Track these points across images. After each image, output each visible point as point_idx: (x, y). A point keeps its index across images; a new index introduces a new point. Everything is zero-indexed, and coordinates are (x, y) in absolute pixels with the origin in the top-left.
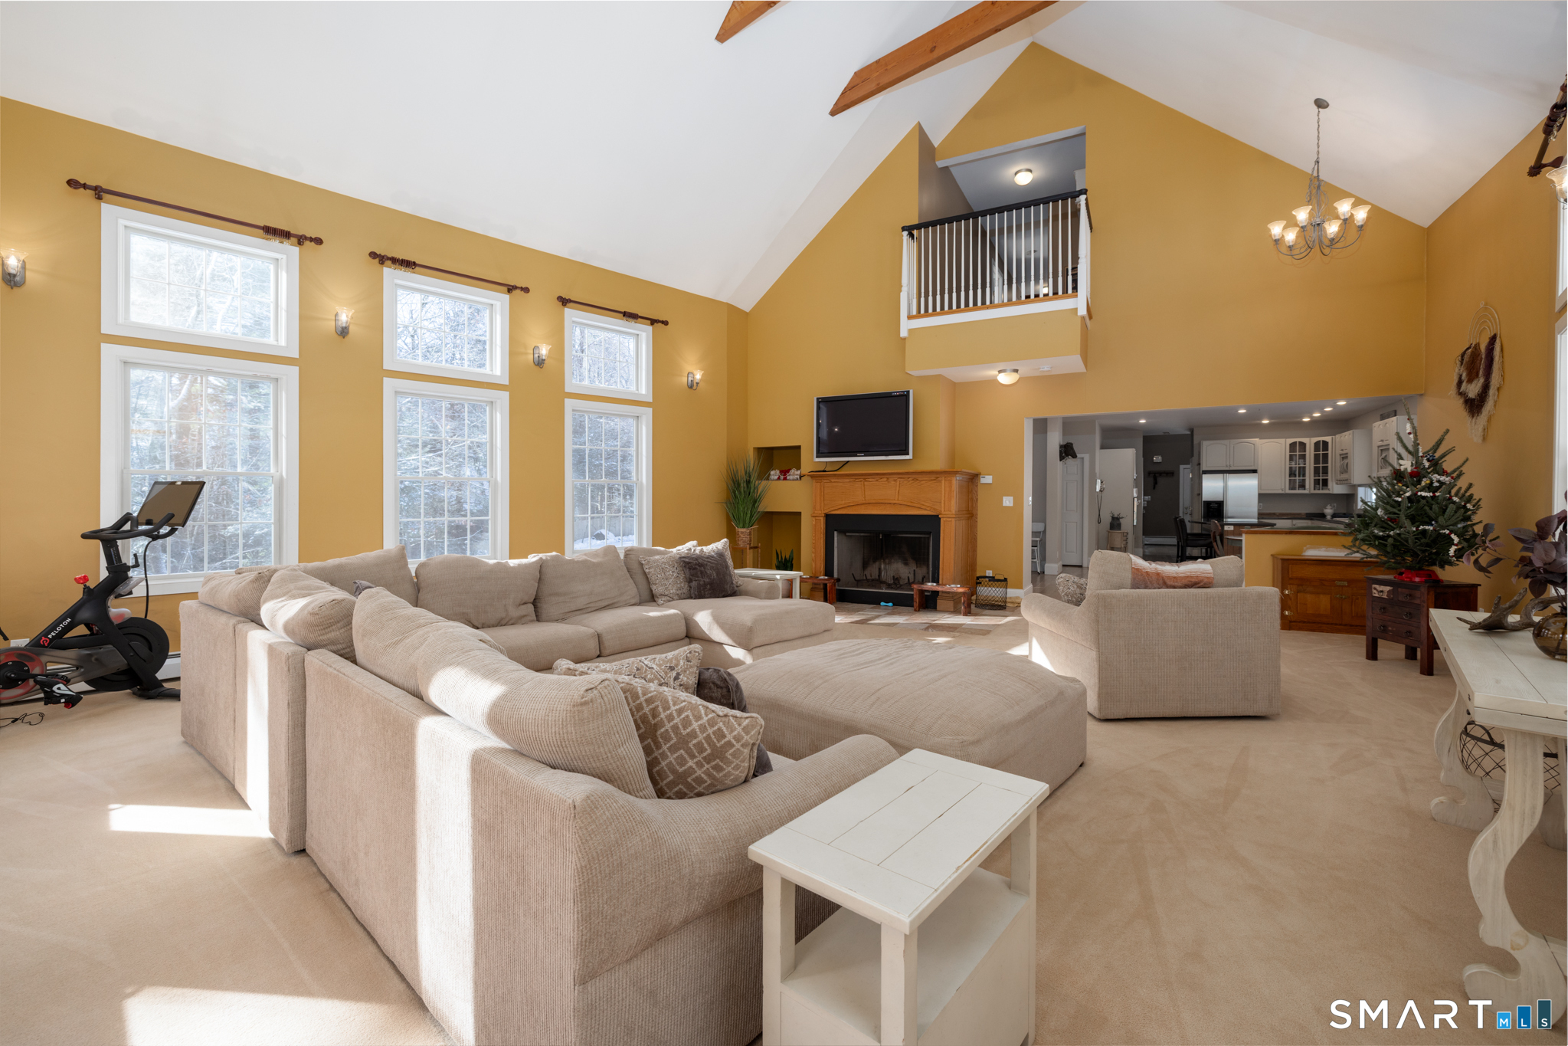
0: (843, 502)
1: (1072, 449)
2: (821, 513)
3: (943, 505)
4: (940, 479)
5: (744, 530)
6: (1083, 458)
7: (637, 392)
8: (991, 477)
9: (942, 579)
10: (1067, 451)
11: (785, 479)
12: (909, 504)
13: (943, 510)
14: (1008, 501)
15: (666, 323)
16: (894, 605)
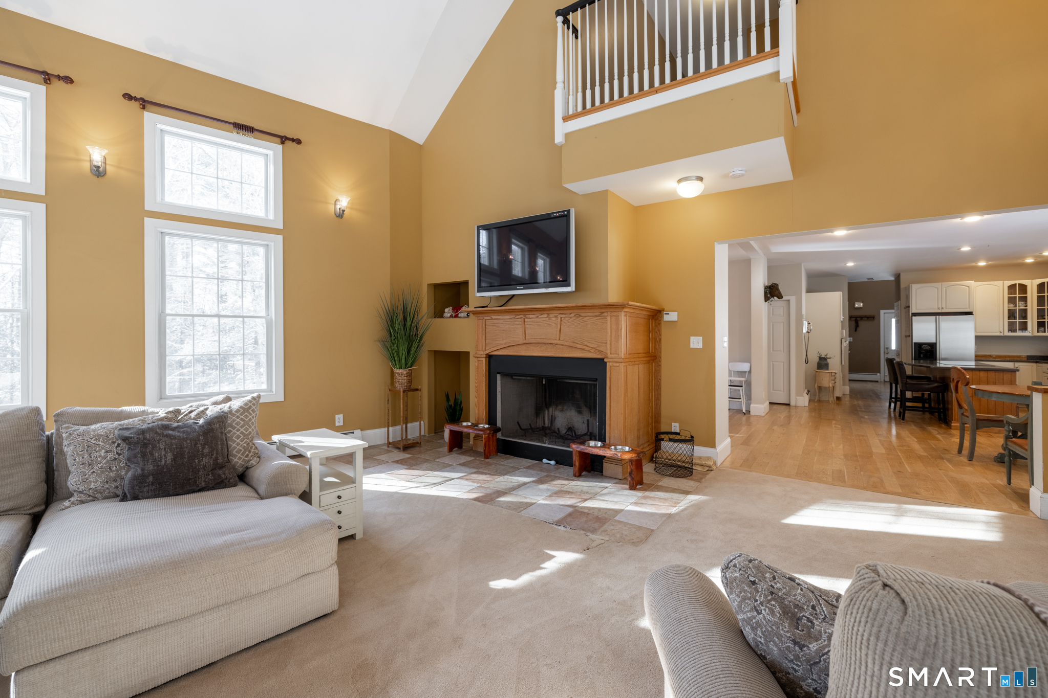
0: (504, 342)
1: (778, 289)
2: (483, 353)
3: (609, 346)
4: (605, 314)
5: (400, 371)
6: (789, 301)
7: (266, 218)
8: (676, 313)
9: (610, 438)
10: (772, 292)
11: (456, 316)
12: (572, 344)
13: (609, 352)
14: (696, 342)
15: (299, 142)
16: (557, 463)
